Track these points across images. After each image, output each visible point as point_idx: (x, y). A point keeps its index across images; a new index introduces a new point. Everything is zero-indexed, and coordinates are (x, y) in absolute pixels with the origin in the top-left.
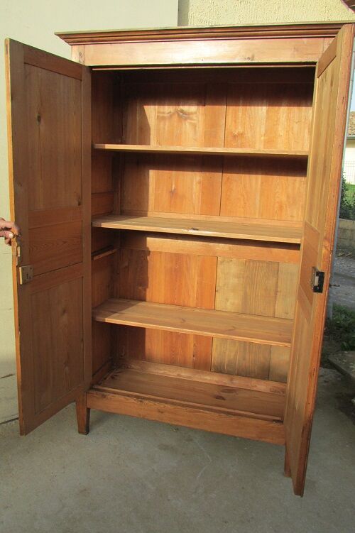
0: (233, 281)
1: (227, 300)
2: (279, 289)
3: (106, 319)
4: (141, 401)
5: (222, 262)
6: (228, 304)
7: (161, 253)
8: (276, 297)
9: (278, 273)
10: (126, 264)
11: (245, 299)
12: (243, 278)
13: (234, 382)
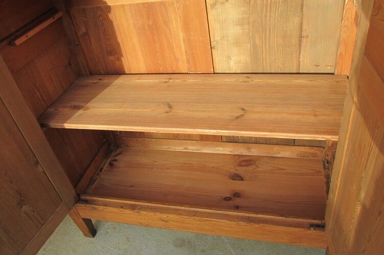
0: (234, 31)
1: (229, 57)
2: (304, 34)
3: (64, 125)
4: (138, 212)
5: (214, 5)
6: (232, 63)
7: (123, 6)
8: (300, 45)
9: (302, 9)
10: (83, 30)
11: (255, 53)
12: (249, 24)
13: (252, 150)
